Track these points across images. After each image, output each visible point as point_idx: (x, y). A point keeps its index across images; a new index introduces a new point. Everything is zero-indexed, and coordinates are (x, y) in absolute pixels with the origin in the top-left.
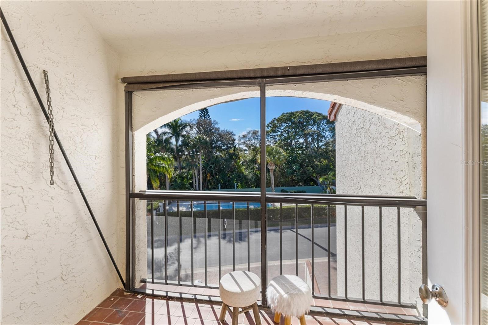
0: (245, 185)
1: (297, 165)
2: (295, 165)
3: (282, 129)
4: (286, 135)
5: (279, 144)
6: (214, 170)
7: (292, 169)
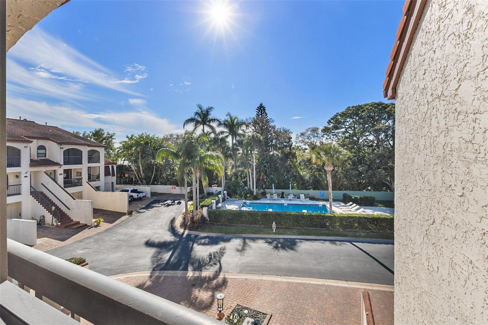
0: (302, 186)
1: (364, 166)
2: (362, 166)
3: (347, 125)
4: (351, 132)
5: (341, 142)
6: (269, 169)
7: (358, 170)
